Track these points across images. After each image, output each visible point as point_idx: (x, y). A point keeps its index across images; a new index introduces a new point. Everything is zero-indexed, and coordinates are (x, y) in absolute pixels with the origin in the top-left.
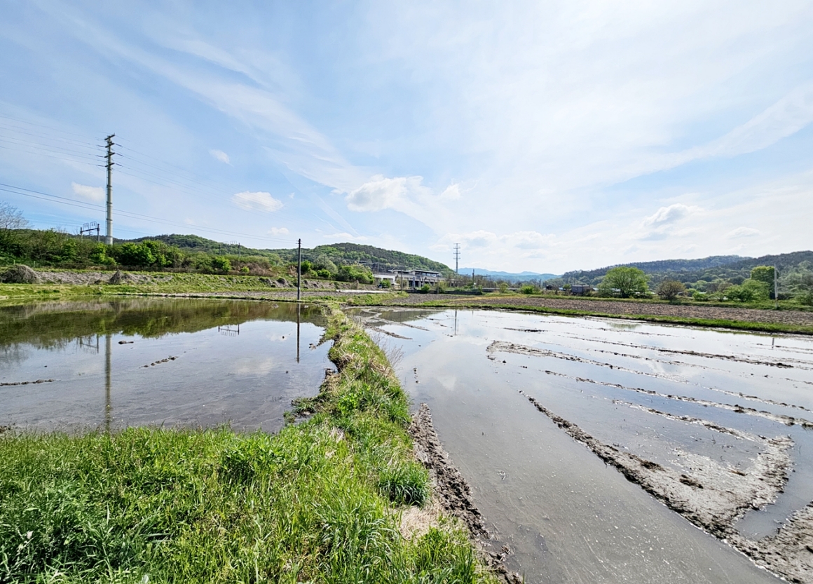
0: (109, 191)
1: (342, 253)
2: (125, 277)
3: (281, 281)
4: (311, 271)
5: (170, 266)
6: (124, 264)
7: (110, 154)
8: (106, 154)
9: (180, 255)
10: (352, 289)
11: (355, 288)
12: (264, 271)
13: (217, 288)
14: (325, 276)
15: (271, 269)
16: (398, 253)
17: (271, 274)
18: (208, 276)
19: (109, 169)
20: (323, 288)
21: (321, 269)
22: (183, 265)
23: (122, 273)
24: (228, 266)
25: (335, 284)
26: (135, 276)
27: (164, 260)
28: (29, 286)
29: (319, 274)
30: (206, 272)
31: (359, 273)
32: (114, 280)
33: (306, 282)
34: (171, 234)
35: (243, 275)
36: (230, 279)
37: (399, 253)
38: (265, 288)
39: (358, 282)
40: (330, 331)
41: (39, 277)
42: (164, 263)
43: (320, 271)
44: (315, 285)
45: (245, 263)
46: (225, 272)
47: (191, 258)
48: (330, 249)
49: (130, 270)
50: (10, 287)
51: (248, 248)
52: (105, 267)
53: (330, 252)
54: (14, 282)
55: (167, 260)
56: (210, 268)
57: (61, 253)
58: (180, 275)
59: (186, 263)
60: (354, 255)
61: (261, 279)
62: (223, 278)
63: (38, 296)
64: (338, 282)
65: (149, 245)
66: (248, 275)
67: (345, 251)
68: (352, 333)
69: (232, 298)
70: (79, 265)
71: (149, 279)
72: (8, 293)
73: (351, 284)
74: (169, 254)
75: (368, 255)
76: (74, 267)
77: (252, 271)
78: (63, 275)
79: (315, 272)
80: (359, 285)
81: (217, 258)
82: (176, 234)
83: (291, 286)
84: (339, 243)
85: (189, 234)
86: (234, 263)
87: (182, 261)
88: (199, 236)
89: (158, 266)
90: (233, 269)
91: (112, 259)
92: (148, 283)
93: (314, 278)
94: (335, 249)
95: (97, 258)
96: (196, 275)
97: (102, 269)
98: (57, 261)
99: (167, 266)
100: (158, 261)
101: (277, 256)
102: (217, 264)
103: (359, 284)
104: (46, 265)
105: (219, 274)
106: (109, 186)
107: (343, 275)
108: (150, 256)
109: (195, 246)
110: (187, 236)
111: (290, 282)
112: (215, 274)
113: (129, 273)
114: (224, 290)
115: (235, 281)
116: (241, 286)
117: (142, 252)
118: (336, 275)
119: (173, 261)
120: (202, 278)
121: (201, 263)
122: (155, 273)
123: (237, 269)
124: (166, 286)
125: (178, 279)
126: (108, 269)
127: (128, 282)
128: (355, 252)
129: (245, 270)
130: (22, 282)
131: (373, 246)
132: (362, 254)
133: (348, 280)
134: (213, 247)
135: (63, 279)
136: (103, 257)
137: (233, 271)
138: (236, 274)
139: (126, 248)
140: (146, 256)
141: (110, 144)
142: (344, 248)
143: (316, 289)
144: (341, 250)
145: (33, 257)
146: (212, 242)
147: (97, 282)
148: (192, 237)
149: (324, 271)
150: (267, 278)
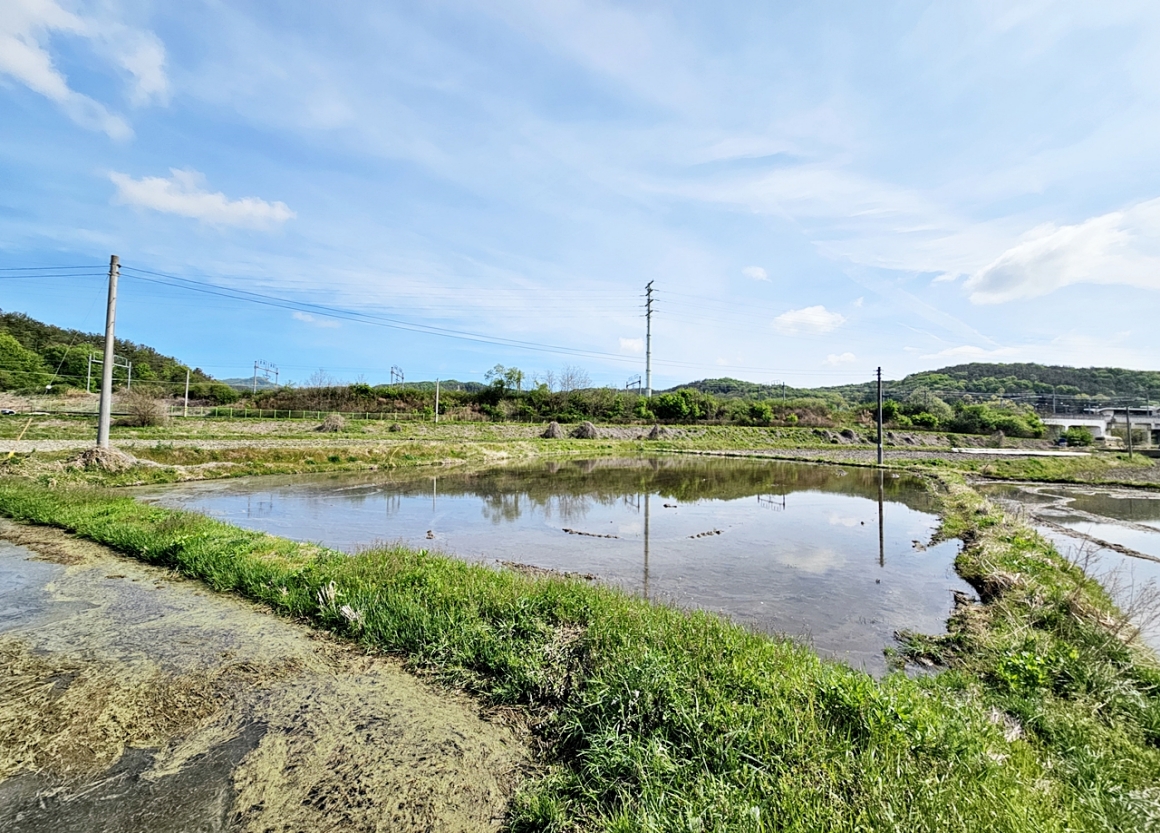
0: (648, 339)
1: (962, 383)
2: (662, 431)
3: (846, 434)
4: (900, 416)
5: (704, 417)
6: (661, 418)
7: (649, 301)
8: (646, 303)
9: (714, 403)
10: (987, 446)
11: (997, 445)
12: (819, 419)
13: (756, 444)
14: (927, 425)
15: (830, 416)
16: (1110, 371)
17: (831, 423)
18: (745, 428)
19: (649, 318)
20: (923, 444)
21: (918, 413)
22: (717, 415)
23: (659, 427)
24: (769, 414)
25: (949, 437)
26: (671, 430)
27: (697, 410)
28: (592, 442)
29: (915, 422)
30: (743, 423)
31: (1003, 418)
32: (652, 435)
33: (890, 435)
34: (703, 379)
35: (790, 426)
36: (772, 432)
37: (1116, 372)
38: (822, 444)
39: (1002, 433)
40: (951, 523)
41: (598, 433)
42: (698, 414)
43: (917, 417)
44: (907, 440)
45: (791, 409)
46: (766, 423)
47: (726, 407)
48: (936, 377)
49: (666, 424)
50: (580, 442)
51: (795, 387)
52: (645, 421)
53: (936, 383)
54: (583, 437)
55: (701, 410)
56: (748, 418)
57: (612, 409)
58: (714, 428)
59: (721, 413)
60: (988, 384)
61: (815, 431)
62: (763, 431)
63: (598, 451)
64: (956, 435)
65: (684, 395)
66: (797, 425)
67: (969, 378)
68: (1005, 533)
69: (776, 458)
70: (625, 421)
71: (684, 434)
72: (580, 448)
73: (984, 438)
74: (703, 403)
75: (1023, 381)
76: (622, 423)
77: (802, 421)
78: (614, 430)
79: (906, 419)
80: (1006, 440)
81: (755, 405)
82: (708, 378)
83: (863, 441)
84: (954, 364)
85: (722, 377)
86: (777, 410)
87: (715, 410)
88: (733, 378)
89: (691, 419)
90: (776, 418)
91: (651, 412)
92: (683, 438)
93: (905, 427)
94: (946, 376)
95: (639, 412)
96: (732, 428)
97: (643, 424)
98: (610, 417)
99: (701, 418)
100: (692, 412)
101: (838, 397)
102: (756, 413)
103: (1005, 438)
104: (604, 421)
105: (759, 425)
106: (648, 335)
107: (965, 422)
108: (684, 407)
109: (729, 390)
110: (720, 380)
111: (861, 436)
112: (753, 425)
113: (666, 428)
114: (765, 446)
115: (779, 434)
116: (787, 442)
117: (677, 403)
118: (951, 422)
119: (707, 412)
120: (738, 431)
121: (737, 413)
122: (689, 427)
123: (781, 418)
124: (700, 441)
125: (712, 432)
126: (648, 424)
127: (665, 437)
128: (992, 379)
129: (792, 419)
130: (587, 438)
131: (1038, 362)
132: (1010, 381)
133: (978, 430)
134: (749, 391)
135: (615, 435)
136: (643, 410)
137: (777, 421)
138: (780, 425)
139: (662, 400)
140: (680, 407)
141: (650, 291)
142: (966, 373)
143: (910, 447)
144: (958, 378)
145: (594, 414)
146: (748, 384)
147: (639, 438)
148: (725, 380)
149: (925, 415)
150: (824, 429)
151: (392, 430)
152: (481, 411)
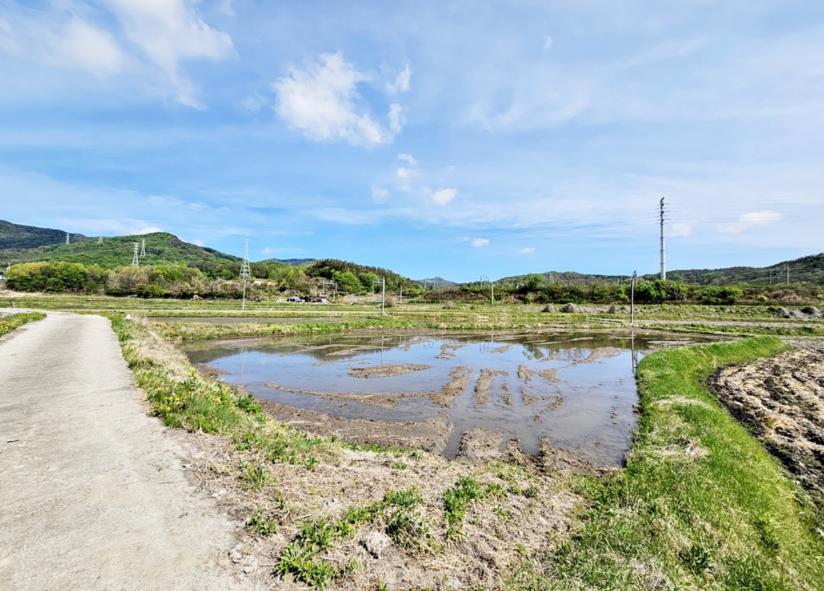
151: (472, 308)
152: (520, 298)
